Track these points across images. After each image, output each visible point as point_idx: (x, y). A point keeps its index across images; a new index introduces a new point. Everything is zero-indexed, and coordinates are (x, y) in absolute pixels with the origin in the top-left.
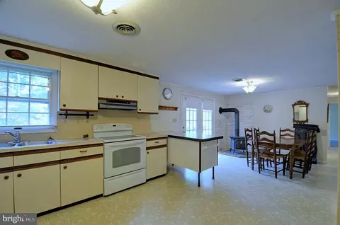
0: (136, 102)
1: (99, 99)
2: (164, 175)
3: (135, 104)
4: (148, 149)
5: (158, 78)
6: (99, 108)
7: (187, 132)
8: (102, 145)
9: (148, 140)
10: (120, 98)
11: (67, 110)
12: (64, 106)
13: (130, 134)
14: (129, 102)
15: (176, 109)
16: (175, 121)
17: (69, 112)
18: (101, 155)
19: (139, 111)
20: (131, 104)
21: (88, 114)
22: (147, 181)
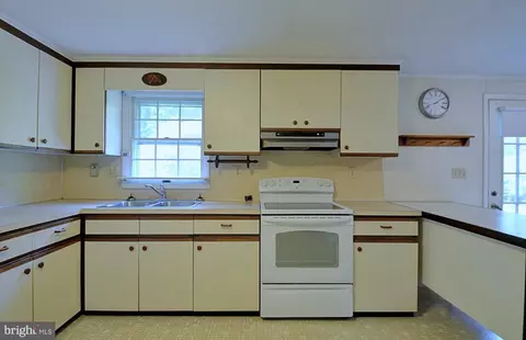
0: (338, 131)
1: (262, 131)
2: (410, 315)
3: (335, 136)
4: (357, 239)
5: (396, 68)
6: (262, 148)
7: (508, 209)
8: (258, 217)
9: (357, 218)
10: (301, 126)
11: (217, 155)
12: (209, 147)
13: (329, 199)
14: (322, 132)
15: (464, 141)
16: (459, 173)
17: (221, 158)
18: (257, 237)
19: (343, 151)
20: (327, 136)
21: (247, 160)
22: (357, 315)
